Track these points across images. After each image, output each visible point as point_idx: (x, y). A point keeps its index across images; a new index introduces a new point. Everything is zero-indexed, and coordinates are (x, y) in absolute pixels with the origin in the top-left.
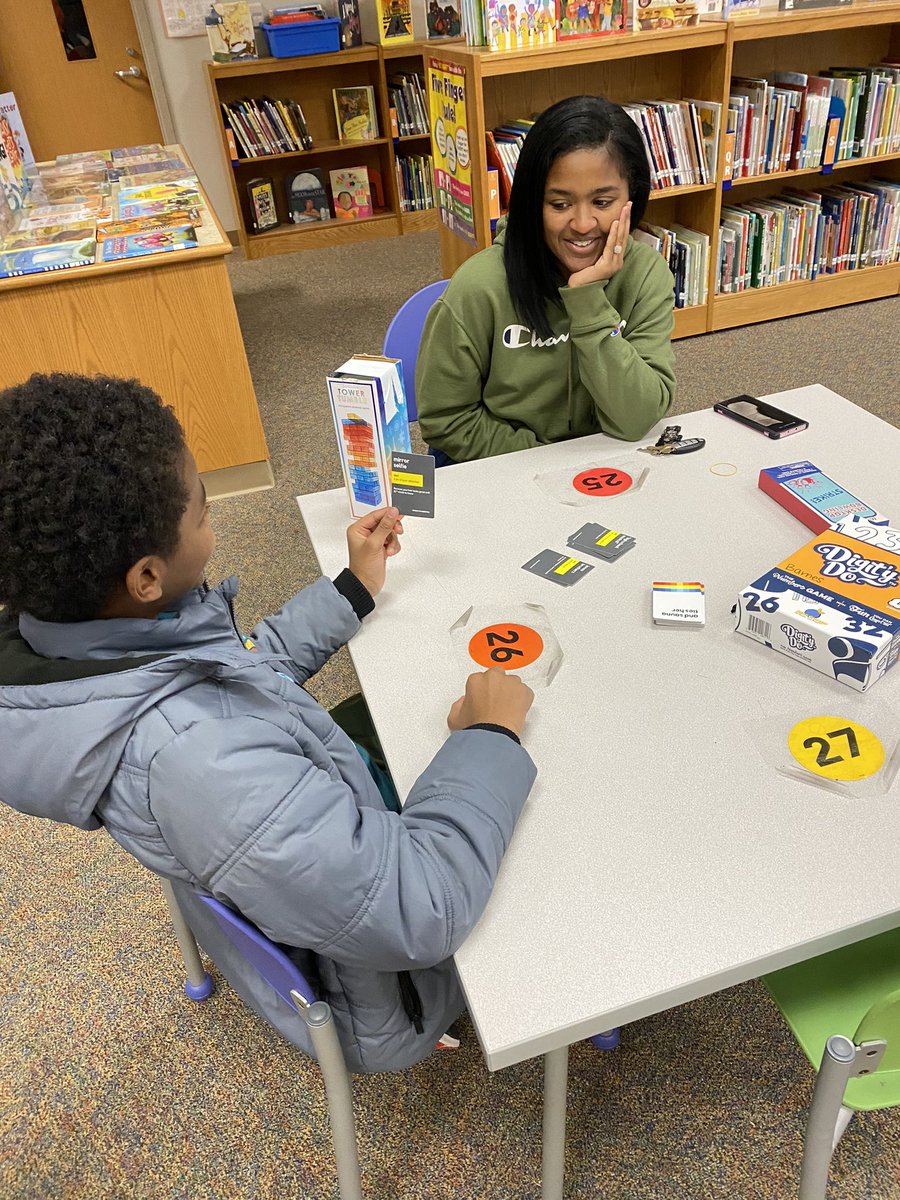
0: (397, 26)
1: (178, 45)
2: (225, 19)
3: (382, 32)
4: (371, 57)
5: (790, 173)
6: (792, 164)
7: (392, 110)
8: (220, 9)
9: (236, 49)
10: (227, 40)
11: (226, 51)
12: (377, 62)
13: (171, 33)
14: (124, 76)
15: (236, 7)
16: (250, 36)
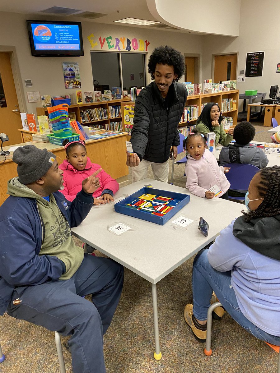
0: (80, 101)
1: (31, 104)
2: (46, 99)
3: (78, 102)
4: (77, 106)
5: (183, 123)
6: (184, 121)
7: (81, 117)
8: (45, 96)
9: (47, 105)
10: (46, 103)
11: (46, 105)
12: (78, 107)
13: (30, 102)
14: (15, 111)
15: (48, 96)
16: (51, 102)
